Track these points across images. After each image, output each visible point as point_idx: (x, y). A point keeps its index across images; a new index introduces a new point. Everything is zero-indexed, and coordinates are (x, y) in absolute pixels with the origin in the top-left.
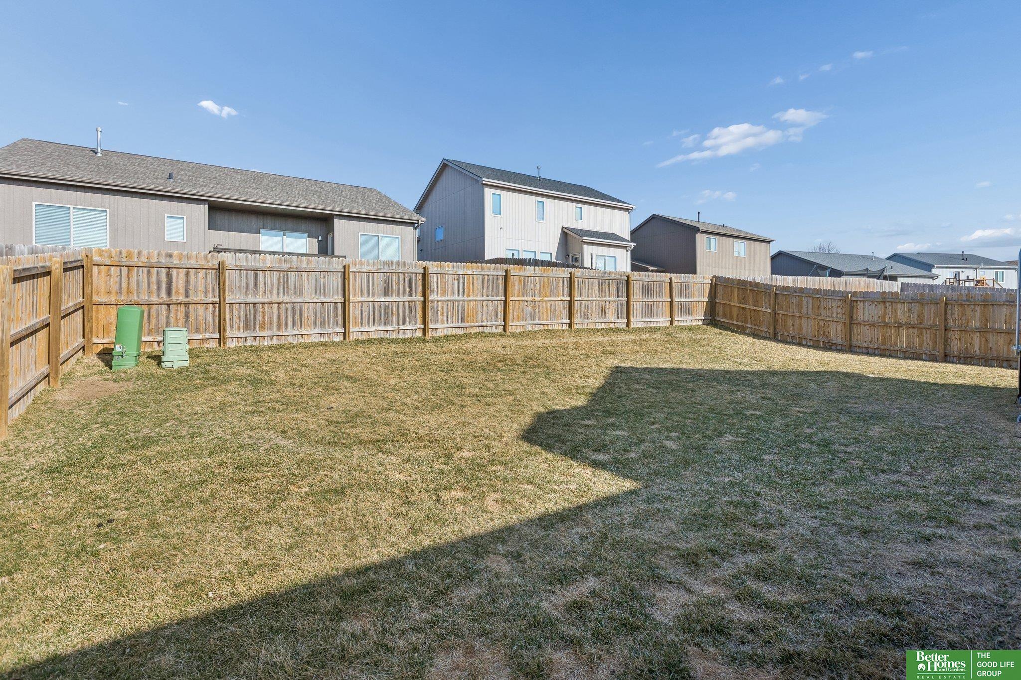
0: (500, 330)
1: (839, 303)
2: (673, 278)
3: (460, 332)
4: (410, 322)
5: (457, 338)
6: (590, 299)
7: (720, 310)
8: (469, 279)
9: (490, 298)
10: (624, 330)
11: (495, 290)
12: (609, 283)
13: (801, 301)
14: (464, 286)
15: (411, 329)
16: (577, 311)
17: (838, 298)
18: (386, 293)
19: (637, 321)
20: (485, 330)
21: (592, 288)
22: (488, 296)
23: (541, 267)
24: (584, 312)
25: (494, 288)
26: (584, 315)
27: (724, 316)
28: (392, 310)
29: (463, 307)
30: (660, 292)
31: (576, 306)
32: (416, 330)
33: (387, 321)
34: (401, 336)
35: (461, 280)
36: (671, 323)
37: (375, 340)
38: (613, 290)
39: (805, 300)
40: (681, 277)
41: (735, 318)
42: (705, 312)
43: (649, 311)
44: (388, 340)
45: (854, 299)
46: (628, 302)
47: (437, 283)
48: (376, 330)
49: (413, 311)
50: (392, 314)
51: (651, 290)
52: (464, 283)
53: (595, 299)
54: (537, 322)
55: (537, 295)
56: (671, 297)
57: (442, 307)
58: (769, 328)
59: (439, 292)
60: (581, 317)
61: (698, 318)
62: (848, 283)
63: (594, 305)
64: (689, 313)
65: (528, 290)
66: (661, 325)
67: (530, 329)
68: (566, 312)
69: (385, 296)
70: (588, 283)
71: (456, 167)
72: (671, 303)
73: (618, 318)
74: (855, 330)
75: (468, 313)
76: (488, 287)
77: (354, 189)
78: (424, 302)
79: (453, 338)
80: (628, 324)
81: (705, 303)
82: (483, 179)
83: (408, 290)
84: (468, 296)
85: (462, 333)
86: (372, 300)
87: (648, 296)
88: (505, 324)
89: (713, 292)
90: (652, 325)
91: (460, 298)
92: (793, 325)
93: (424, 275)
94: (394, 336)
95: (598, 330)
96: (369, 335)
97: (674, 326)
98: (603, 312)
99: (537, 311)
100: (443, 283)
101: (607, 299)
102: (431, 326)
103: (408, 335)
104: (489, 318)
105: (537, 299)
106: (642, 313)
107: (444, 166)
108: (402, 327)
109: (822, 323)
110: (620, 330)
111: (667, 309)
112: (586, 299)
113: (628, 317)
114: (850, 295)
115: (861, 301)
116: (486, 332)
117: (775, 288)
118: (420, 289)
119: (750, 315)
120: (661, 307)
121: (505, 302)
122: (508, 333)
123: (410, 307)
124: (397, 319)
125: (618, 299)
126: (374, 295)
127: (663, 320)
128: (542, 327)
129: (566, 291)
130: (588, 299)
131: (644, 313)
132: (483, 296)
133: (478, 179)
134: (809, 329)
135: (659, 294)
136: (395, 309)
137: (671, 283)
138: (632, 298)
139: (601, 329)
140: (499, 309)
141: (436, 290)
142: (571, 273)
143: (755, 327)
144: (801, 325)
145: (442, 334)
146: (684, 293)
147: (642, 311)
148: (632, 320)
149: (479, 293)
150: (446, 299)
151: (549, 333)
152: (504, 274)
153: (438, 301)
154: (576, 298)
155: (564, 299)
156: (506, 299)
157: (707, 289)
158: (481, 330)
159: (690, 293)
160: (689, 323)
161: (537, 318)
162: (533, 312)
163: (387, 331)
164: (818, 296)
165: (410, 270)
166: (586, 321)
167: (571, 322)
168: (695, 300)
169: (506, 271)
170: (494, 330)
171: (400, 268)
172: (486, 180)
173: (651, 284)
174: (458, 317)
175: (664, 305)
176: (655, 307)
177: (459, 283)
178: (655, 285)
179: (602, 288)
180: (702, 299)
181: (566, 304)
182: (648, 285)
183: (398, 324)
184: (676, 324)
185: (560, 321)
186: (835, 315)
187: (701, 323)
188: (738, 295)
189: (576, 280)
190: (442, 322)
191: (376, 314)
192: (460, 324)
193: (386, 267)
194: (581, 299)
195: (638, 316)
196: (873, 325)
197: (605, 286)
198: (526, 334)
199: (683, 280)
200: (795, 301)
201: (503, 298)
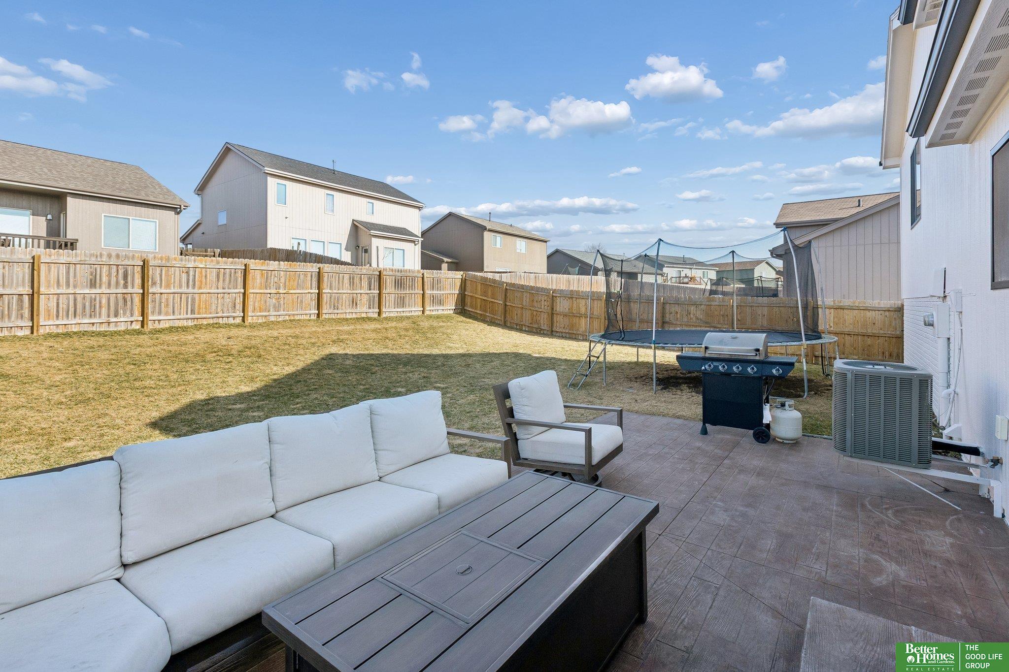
0: (238, 321)
1: (546, 298)
2: (425, 274)
3: (190, 323)
4: (124, 314)
5: (184, 329)
6: (340, 291)
7: (468, 301)
8: (201, 273)
9: (227, 291)
10: (375, 319)
11: (232, 283)
12: (361, 277)
13: (523, 295)
14: (195, 278)
15: (126, 321)
16: (327, 303)
17: (545, 294)
18: (93, 284)
19: (390, 311)
20: (220, 321)
21: (343, 282)
22: (224, 289)
23: (286, 262)
24: (334, 303)
25: (232, 281)
26: (334, 306)
27: (471, 307)
28: (100, 303)
29: (193, 300)
30: (412, 286)
31: (325, 298)
32: (132, 322)
33: (93, 313)
34: (112, 328)
35: (191, 273)
36: (423, 312)
37: (75, 333)
38: (365, 284)
39: (525, 294)
40: (433, 273)
41: (479, 308)
42: (456, 302)
43: (401, 302)
44: (93, 333)
45: (554, 295)
46: (380, 294)
47: (161, 276)
48: (76, 324)
49: (129, 303)
50: (100, 307)
51: (404, 284)
52: (195, 276)
53: (345, 292)
54: (282, 312)
55: (282, 287)
56: (423, 290)
57: (167, 300)
58: (501, 317)
59: (163, 285)
60: (330, 307)
61: (450, 308)
62: (580, 279)
63: (344, 297)
64: (440, 303)
65: (272, 284)
66: (413, 314)
67: (273, 320)
68: (314, 303)
69: (91, 287)
70: (339, 277)
71: (240, 153)
72: (423, 295)
73: (370, 308)
74: (555, 319)
75: (199, 305)
76: (224, 280)
77: (108, 164)
78: (143, 294)
79: (179, 329)
80: (379, 314)
81: (456, 295)
82: (266, 168)
83: (122, 282)
84: (200, 288)
85: (193, 324)
86: (73, 292)
87: (401, 289)
88: (244, 314)
89: (463, 285)
90: (405, 314)
91: (191, 290)
92: (517, 314)
93: (143, 267)
94: (104, 328)
95: (347, 320)
96: (68, 328)
97: (425, 314)
98: (354, 303)
99: (282, 302)
100: (167, 275)
101: (359, 291)
102: (150, 318)
103: (122, 327)
104: (225, 309)
105: (281, 291)
106: (395, 304)
107: (227, 151)
108: (113, 319)
109: (535, 313)
110: (370, 319)
111: (419, 299)
112: (335, 291)
113: (379, 308)
114: (551, 292)
115: (559, 297)
116: (221, 322)
117: (505, 284)
118: (138, 281)
119: (489, 306)
120: (413, 299)
121: (244, 294)
122: (247, 323)
123: (125, 300)
124: (106, 311)
125: (369, 292)
126: (75, 287)
127: (416, 310)
128: (287, 318)
129: (315, 284)
130: (338, 292)
131: (396, 303)
132: (218, 288)
133: (261, 167)
134: (527, 317)
135: (412, 287)
136: (104, 301)
137: (423, 278)
138: (384, 291)
139: (351, 319)
140: (238, 301)
141: (158, 282)
142: (319, 268)
143: (492, 316)
144: (522, 314)
145: (167, 325)
146: (436, 286)
147: (395, 302)
148: (384, 310)
149: (214, 285)
150: (172, 291)
151: (294, 323)
152: (244, 268)
153: (161, 294)
154: (324, 291)
155: (312, 291)
156: (245, 291)
157: (458, 284)
158: (215, 321)
159: (442, 287)
160: (440, 312)
161: (282, 309)
162: (277, 304)
163: (93, 324)
164: (533, 292)
165: (126, 262)
166: (336, 311)
167: (319, 312)
168: (447, 292)
169: (245, 265)
170: (231, 321)
171: (112, 260)
172: (268, 170)
173: (404, 279)
174: (187, 308)
175: (416, 296)
176: (407, 298)
177: (188, 276)
178: (408, 280)
179: (353, 282)
180: (453, 292)
181: (315, 297)
182: (401, 279)
183: (109, 316)
184: (427, 313)
185: (307, 312)
186: (543, 307)
187: (452, 312)
188: (481, 288)
189: (326, 275)
190: (167, 314)
191: (78, 307)
192: (189, 316)
193: (93, 259)
194: (330, 291)
195: (390, 306)
196: (565, 315)
197: (357, 280)
198: (268, 325)
199: (435, 276)
200: (518, 295)
201: (243, 291)
